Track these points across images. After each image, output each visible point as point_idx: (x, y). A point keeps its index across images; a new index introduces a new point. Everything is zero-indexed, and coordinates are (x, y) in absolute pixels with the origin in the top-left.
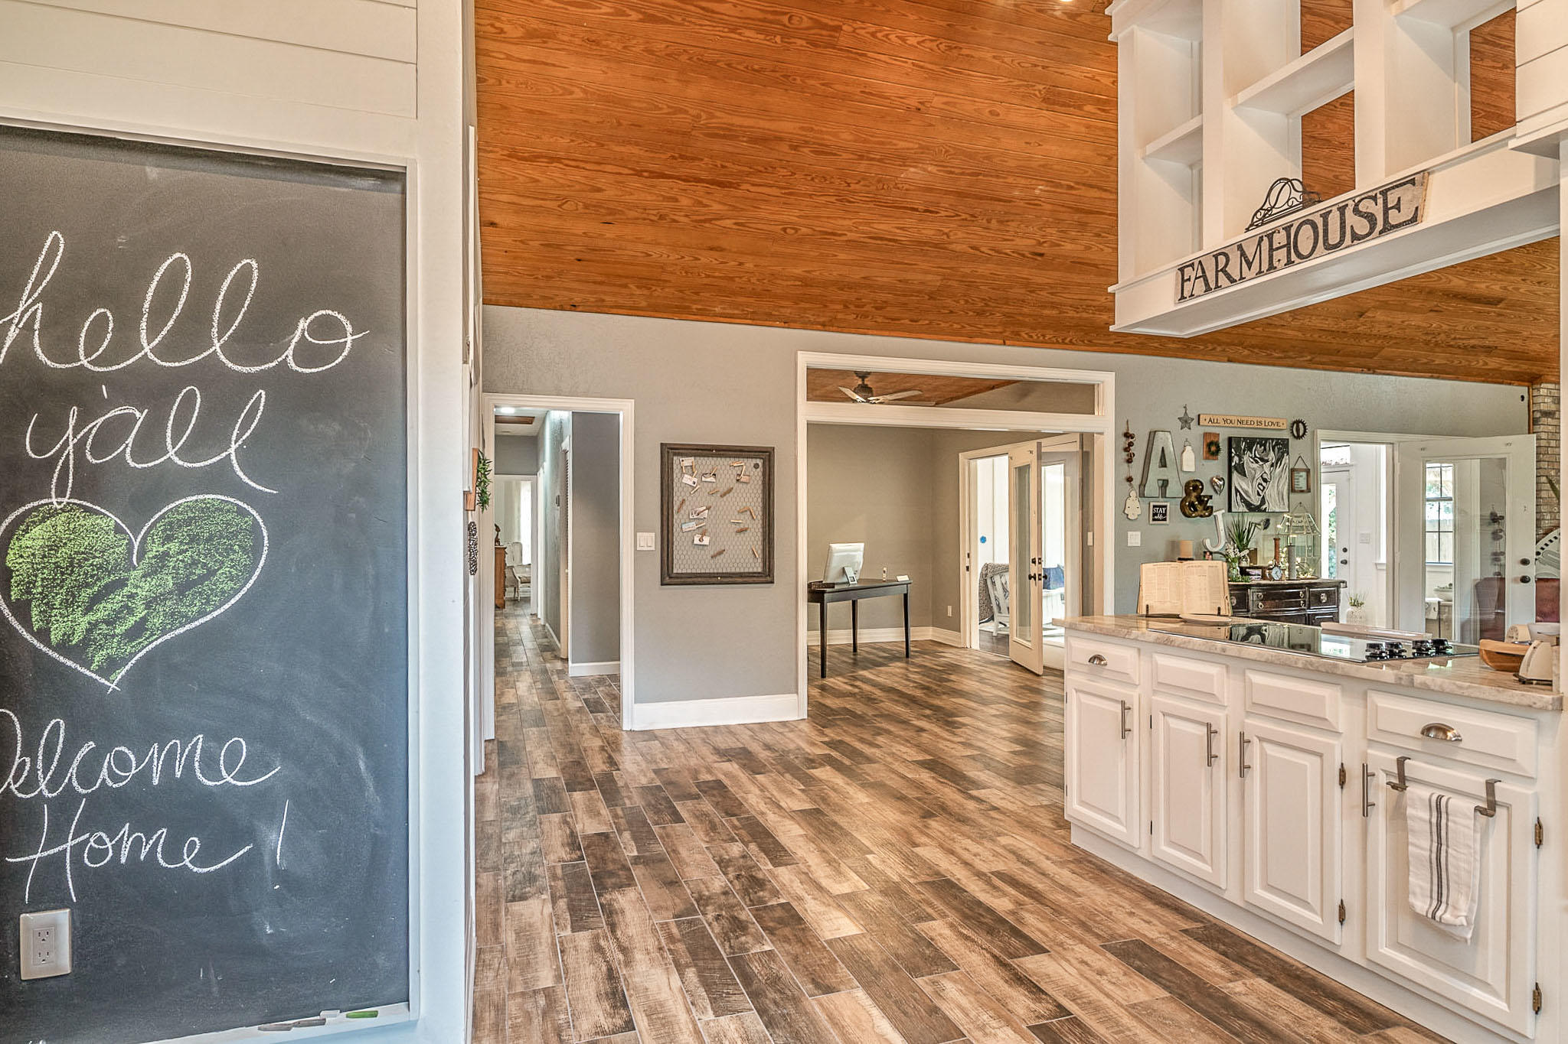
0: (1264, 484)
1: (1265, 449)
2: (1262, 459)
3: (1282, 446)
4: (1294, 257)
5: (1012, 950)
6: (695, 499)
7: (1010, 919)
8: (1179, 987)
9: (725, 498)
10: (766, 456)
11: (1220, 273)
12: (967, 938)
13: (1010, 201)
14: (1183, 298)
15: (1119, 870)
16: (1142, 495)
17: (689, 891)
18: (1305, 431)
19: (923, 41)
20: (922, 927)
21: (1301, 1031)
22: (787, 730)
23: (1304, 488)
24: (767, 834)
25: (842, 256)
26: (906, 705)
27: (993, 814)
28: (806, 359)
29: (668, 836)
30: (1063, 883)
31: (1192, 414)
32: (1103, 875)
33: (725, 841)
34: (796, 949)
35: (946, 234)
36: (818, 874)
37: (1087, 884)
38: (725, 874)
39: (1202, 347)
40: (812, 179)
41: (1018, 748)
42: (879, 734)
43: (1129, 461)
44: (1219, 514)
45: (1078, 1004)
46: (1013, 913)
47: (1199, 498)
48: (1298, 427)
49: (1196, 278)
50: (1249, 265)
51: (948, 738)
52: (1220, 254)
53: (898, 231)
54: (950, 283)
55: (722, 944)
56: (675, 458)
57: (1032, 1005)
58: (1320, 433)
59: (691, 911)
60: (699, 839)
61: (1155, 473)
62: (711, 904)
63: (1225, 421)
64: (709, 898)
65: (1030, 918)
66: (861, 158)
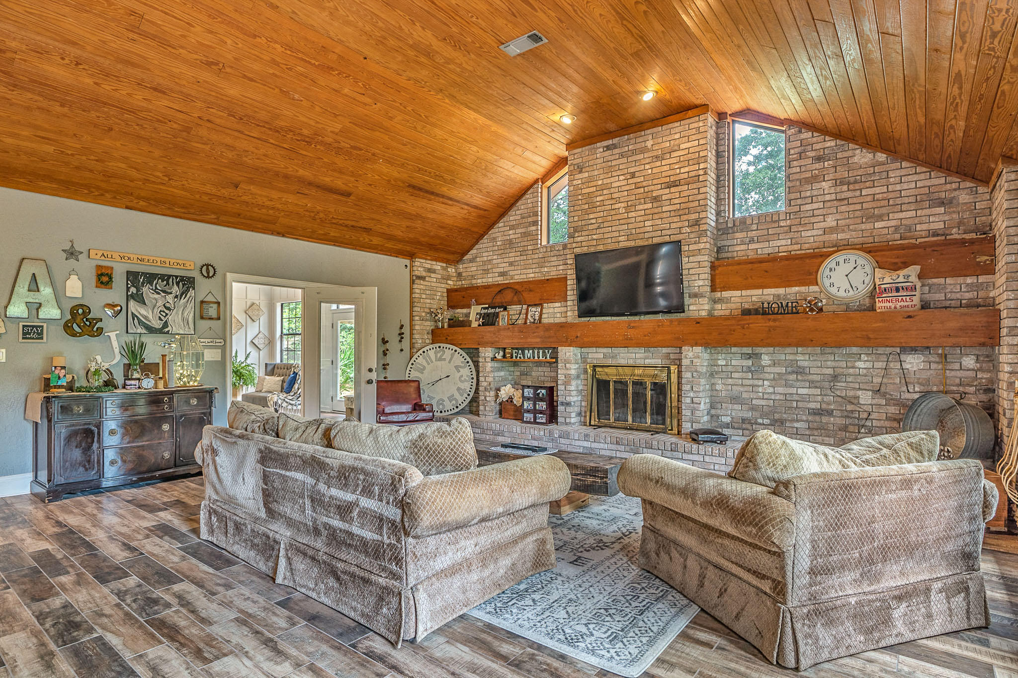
0: (167, 312)
1: (168, 283)
2: (164, 292)
3: (187, 283)
16: (5, 316)
18: (215, 273)
23: (215, 315)
31: (80, 248)
39: (86, 191)
44: (112, 334)
47: (86, 321)
48: (208, 269)
61: (23, 296)
63: (122, 257)
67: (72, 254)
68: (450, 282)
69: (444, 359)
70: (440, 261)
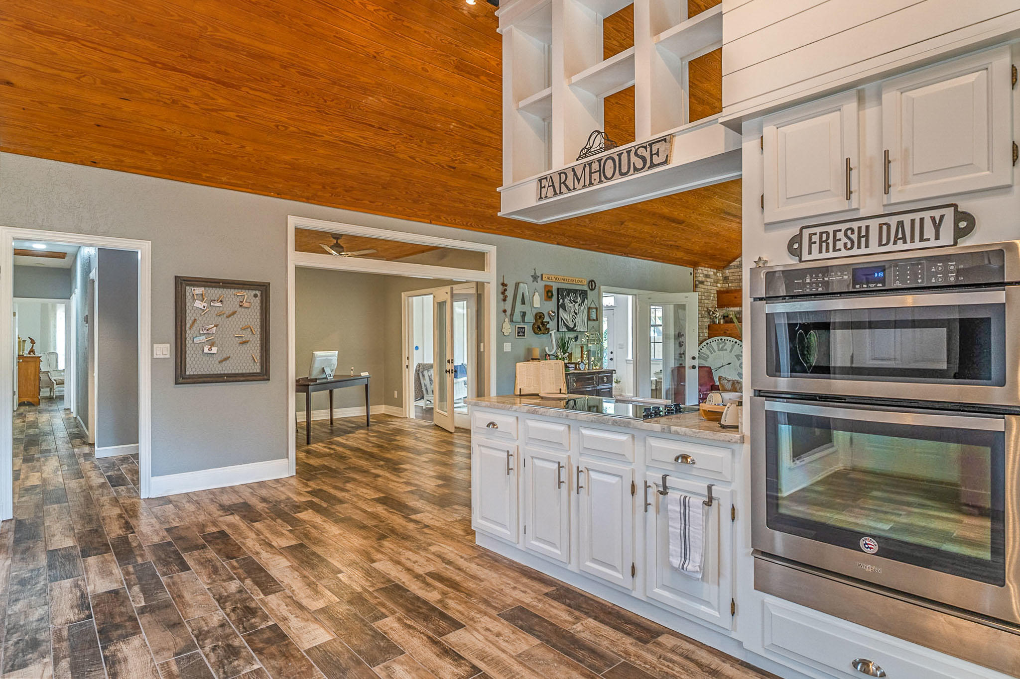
0: (575, 316)
1: (576, 296)
2: (574, 301)
3: (584, 294)
4: (603, 178)
5: (441, 630)
6: (205, 319)
7: (438, 606)
8: (545, 634)
9: (230, 319)
10: (263, 289)
11: (562, 185)
12: (410, 627)
13: (435, 130)
14: (541, 198)
15: (505, 558)
16: (511, 321)
17: (190, 630)
18: (595, 287)
19: (378, 10)
20: (379, 624)
21: (615, 650)
22: (279, 485)
23: (595, 318)
24: (261, 569)
25: (321, 151)
26: (367, 459)
27: (426, 530)
28: (293, 222)
29: (174, 584)
30: (471, 574)
31: (538, 274)
32: (496, 563)
33: (224, 581)
34: (280, 663)
35: (393, 146)
36: (300, 596)
37: (487, 571)
38: (223, 609)
40: (298, 93)
41: (440, 482)
42: (348, 482)
43: (504, 300)
44: (553, 332)
45: (485, 662)
46: (441, 601)
47: (543, 323)
48: (592, 284)
49: (549, 186)
50: (579, 180)
51: (395, 480)
52: (562, 173)
53: (360, 139)
54: (396, 179)
55: (217, 671)
56: (188, 288)
57: (456, 670)
58: (602, 287)
59: (191, 646)
60: (203, 582)
61: (519, 308)
62: (210, 637)
63: (556, 279)
64: (208, 632)
65: (451, 603)
66: (334, 83)
67: (535, 278)
68: (719, 285)
69: (726, 350)
70: (712, 268)
